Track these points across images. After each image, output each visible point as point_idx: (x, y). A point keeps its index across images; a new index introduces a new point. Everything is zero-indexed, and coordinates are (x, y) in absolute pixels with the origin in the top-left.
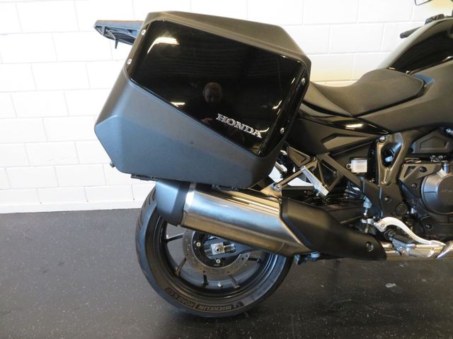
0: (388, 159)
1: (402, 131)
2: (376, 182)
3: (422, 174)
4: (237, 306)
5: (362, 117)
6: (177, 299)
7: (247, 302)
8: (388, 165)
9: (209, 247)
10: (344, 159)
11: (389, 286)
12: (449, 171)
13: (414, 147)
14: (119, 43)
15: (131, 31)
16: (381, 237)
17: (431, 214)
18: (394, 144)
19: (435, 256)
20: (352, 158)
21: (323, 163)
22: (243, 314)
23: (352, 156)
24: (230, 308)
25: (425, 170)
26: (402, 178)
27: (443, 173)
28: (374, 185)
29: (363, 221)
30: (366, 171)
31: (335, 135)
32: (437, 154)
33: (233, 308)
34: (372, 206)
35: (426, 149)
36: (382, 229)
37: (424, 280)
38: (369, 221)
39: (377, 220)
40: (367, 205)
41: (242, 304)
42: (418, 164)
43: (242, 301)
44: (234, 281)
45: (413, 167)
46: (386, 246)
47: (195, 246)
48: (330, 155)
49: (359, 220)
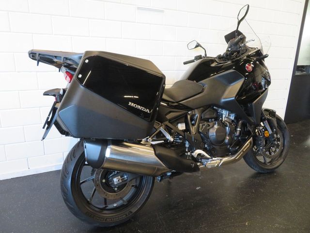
0: (193, 122)
1: (197, 109)
2: (190, 133)
3: (208, 128)
4: (129, 214)
5: (180, 103)
6: (93, 217)
7: (134, 210)
8: (193, 125)
9: (112, 180)
10: (175, 124)
11: (198, 188)
12: (218, 125)
13: (202, 116)
14: (40, 63)
15: (56, 57)
16: (196, 160)
17: (214, 146)
18: (195, 115)
19: (218, 166)
20: (178, 123)
21: (166, 126)
22: (130, 220)
23: (177, 122)
24: (125, 216)
25: (209, 125)
26: (200, 131)
27: (216, 127)
28: (190, 135)
29: (186, 154)
30: (185, 129)
31: (170, 112)
32: (212, 118)
33: (126, 216)
34: (190, 146)
35: (207, 116)
36: (196, 156)
37: (212, 183)
38: (189, 153)
39: (193, 152)
40: (187, 145)
41: (131, 212)
42: (206, 123)
43: (131, 210)
44: (123, 200)
45: (204, 125)
46: (198, 164)
47: (102, 182)
48: (169, 122)
49: (184, 154)
